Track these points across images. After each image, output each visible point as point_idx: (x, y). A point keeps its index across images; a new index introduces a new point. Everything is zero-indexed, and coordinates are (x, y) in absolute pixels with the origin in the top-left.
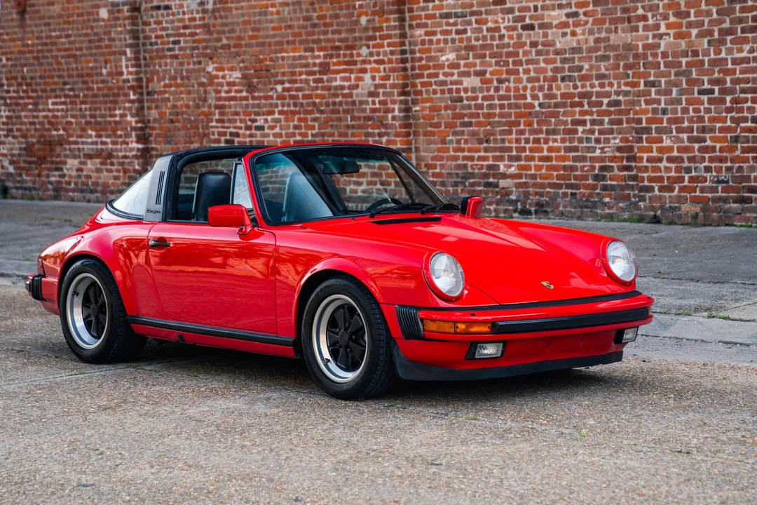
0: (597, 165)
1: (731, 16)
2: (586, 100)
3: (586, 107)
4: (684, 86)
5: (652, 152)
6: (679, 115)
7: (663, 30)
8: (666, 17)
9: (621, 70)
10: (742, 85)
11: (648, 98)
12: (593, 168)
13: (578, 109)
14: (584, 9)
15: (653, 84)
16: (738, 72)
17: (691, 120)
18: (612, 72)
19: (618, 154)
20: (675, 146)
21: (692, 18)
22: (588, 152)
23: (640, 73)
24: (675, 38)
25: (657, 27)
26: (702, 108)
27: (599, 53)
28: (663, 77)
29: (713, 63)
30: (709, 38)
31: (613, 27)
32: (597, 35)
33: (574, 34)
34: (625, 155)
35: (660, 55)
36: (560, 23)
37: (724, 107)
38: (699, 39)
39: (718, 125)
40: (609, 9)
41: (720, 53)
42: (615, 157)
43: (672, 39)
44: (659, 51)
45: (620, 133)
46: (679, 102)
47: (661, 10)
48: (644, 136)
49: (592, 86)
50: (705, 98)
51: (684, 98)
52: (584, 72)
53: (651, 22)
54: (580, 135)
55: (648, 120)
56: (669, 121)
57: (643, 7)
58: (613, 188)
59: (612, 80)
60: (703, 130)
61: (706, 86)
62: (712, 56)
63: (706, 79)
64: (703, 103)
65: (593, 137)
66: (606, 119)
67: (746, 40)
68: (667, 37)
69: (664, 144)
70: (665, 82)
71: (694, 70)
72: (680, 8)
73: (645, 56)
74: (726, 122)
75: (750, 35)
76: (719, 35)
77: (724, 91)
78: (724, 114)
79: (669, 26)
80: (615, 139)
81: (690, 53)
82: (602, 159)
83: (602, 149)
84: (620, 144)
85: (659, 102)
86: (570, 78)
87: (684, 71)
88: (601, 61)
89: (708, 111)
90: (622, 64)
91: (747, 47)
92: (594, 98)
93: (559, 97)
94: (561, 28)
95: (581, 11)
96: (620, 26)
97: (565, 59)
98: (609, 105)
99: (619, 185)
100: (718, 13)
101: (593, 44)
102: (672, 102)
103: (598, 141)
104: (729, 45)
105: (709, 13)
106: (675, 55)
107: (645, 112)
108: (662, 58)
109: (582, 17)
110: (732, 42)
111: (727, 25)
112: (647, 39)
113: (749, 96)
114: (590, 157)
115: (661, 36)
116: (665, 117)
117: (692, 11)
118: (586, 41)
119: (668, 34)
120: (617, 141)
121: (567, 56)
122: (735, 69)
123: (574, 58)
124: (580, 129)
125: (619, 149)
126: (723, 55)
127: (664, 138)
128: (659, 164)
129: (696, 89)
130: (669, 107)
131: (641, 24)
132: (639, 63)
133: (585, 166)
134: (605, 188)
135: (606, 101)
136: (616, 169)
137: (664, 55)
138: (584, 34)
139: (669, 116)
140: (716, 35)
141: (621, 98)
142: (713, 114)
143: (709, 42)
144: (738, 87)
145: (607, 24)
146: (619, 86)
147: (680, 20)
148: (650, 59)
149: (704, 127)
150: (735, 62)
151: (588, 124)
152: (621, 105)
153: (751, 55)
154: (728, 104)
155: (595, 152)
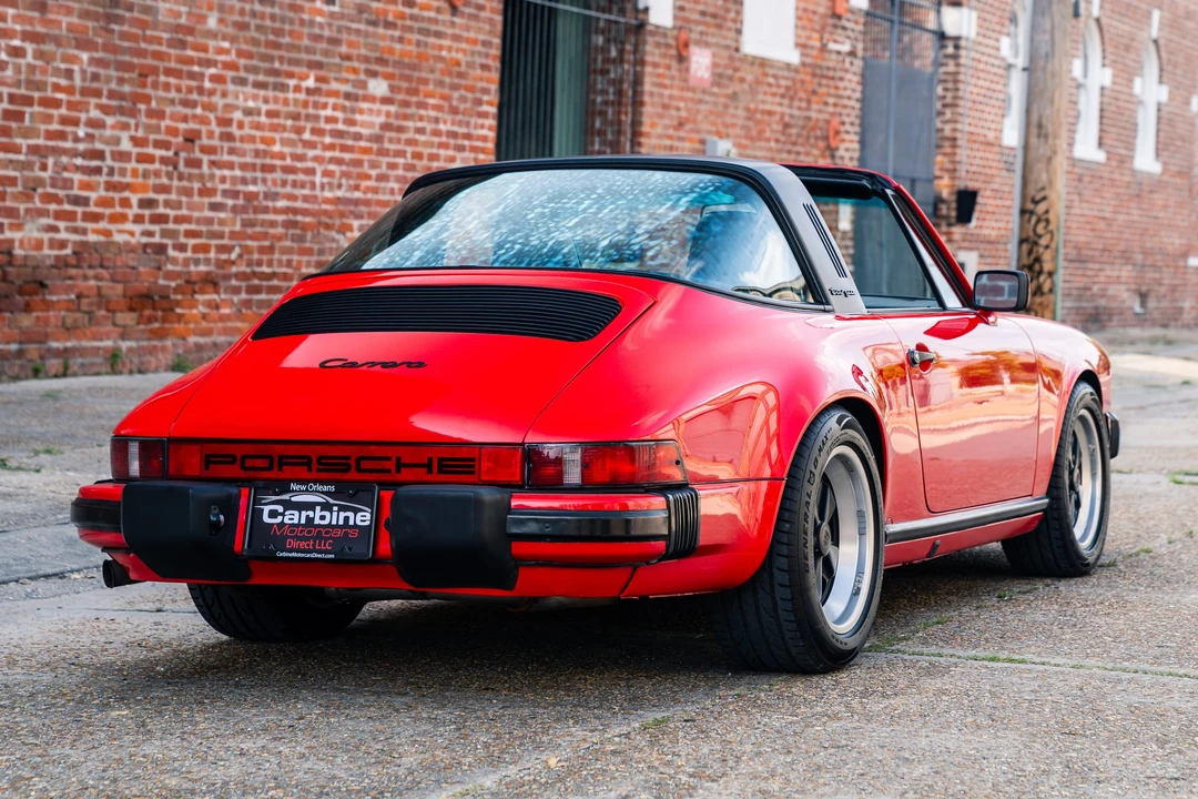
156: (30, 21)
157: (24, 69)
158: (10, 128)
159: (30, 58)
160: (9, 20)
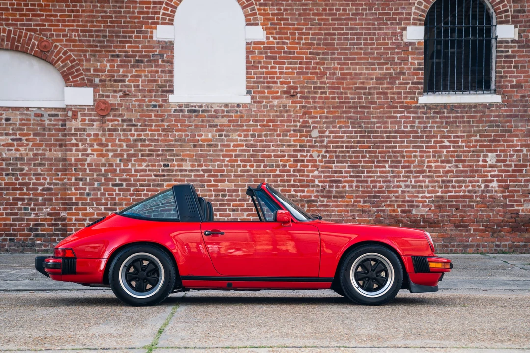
0: (32, 223)
1: (135, 148)
2: (25, 187)
3: (25, 191)
4: (103, 181)
5: (79, 215)
6: (99, 196)
7: (89, 151)
8: (92, 146)
9: (53, 172)
10: (141, 183)
11: (77, 187)
12: (29, 225)
13: (18, 192)
14: (27, 137)
15: (81, 180)
16: (139, 176)
17: (107, 199)
18: (46, 173)
19: (48, 217)
20: (95, 212)
21: (110, 147)
22: (25, 216)
23: (72, 173)
24: (97, 157)
25: (86, 150)
26: (114, 193)
27: (37, 162)
28: (88, 176)
29: (122, 171)
30: (120, 158)
31: (48, 149)
32: (35, 152)
33: (17, 150)
34: (54, 217)
35: (87, 165)
36: (7, 143)
37: (129, 193)
38: (114, 158)
39: (124, 202)
40: (46, 138)
41: (128, 165)
42: (46, 219)
43: (95, 157)
44: (86, 163)
45: (51, 206)
46: (99, 190)
47: (88, 142)
48: (73, 207)
49: (31, 179)
50: (117, 188)
51: (102, 188)
52: (24, 171)
53: (81, 147)
54: (19, 206)
55: (76, 199)
56: (92, 199)
57: (75, 139)
58: (43, 235)
59: (46, 177)
60: (115, 204)
61: (118, 182)
62: (122, 167)
63: (117, 178)
64: (115, 191)
65: (30, 208)
66: (40, 198)
67: (144, 161)
68: (92, 156)
69: (88, 211)
70: (90, 179)
71: (110, 173)
72: (102, 142)
73: (76, 165)
74: (130, 201)
75: (147, 158)
76: (127, 156)
77: (129, 185)
78: (129, 197)
79: (93, 150)
80: (47, 208)
81: (107, 165)
82: (37, 220)
83: (37, 214)
84: (50, 212)
85: (85, 189)
86: (13, 175)
87: (103, 174)
88: (38, 166)
89: (118, 195)
90: (54, 168)
91: (145, 164)
92: (31, 186)
93: (3, 184)
94: (7, 146)
95: (23, 138)
96: (53, 148)
97: (10, 163)
98: (43, 190)
99: (47, 234)
100: (126, 146)
101: (32, 157)
102: (94, 189)
103: (33, 210)
104: (133, 162)
105: (121, 146)
106: (97, 165)
107: (75, 194)
108: (88, 166)
109: (24, 141)
110: (135, 161)
111: (132, 152)
112: (78, 156)
113: (145, 188)
114: (26, 219)
115: (88, 155)
116: (89, 198)
117: (110, 144)
118: (27, 155)
119: (92, 154)
120: (48, 210)
121: (12, 162)
122: (137, 174)
123: (17, 164)
124: (20, 203)
125: (49, 214)
126: (129, 167)
127: (88, 208)
128: (84, 222)
129: (111, 183)
130: (92, 192)
131: (74, 148)
132: (72, 168)
133: (22, 224)
134: (37, 236)
135: (40, 188)
136: (46, 225)
137: (89, 165)
138: (25, 150)
139: (92, 197)
140: (125, 157)
141: (52, 186)
142: (121, 196)
143: (121, 160)
144: (138, 183)
145: (44, 147)
146: (51, 180)
147: (102, 148)
148: (79, 166)
149: (115, 203)
150: (136, 171)
151: (26, 200)
152: (52, 190)
153: (147, 168)
154: (132, 192)
155: (30, 216)
156: (525, 141)
157: (521, 156)
158: (516, 175)
159: (525, 152)
160: (515, 141)
